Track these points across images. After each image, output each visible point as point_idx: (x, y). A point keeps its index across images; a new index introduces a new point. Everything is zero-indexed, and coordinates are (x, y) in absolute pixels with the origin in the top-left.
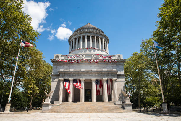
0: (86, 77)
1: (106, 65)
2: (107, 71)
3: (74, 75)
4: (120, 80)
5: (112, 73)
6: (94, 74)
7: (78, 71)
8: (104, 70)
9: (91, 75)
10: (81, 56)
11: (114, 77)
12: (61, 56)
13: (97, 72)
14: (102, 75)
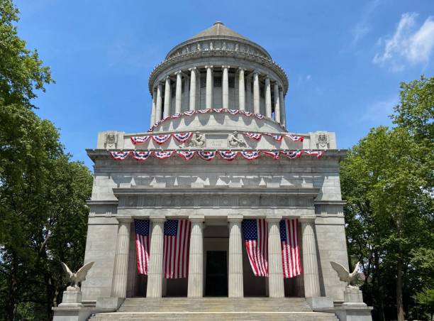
3: (169, 203)
4: (326, 221)
5: (297, 198)
8: (269, 185)
9: (225, 202)
10: (192, 137)
11: (305, 210)
12: (124, 138)
14: (264, 203)
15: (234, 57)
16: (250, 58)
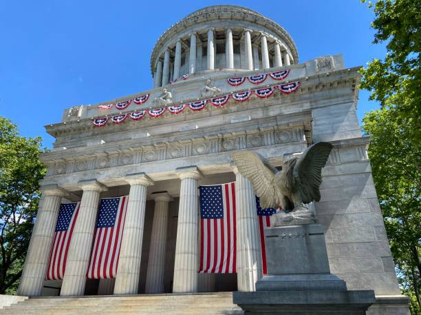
0: (153, 166)
4: (339, 171)
9: (174, 153)
14: (228, 147)
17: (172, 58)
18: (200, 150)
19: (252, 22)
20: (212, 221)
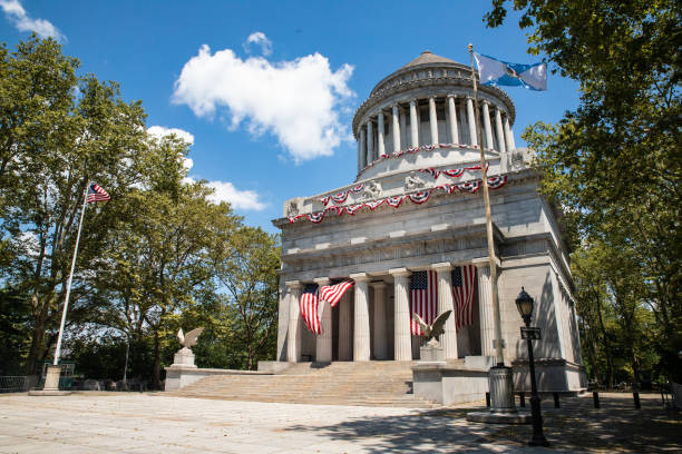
0: (370, 265)
1: (462, 207)
2: (449, 230)
3: (331, 264)
4: (525, 261)
5: (468, 239)
6: (397, 253)
7: (342, 249)
8: (435, 228)
9: (387, 256)
10: (367, 189)
11: (478, 252)
12: (306, 203)
13: (407, 241)
14: (430, 251)
15: (420, 87)
16: (440, 82)
17: (375, 125)
18: (408, 253)
19: (454, 85)
20: (418, 292)
